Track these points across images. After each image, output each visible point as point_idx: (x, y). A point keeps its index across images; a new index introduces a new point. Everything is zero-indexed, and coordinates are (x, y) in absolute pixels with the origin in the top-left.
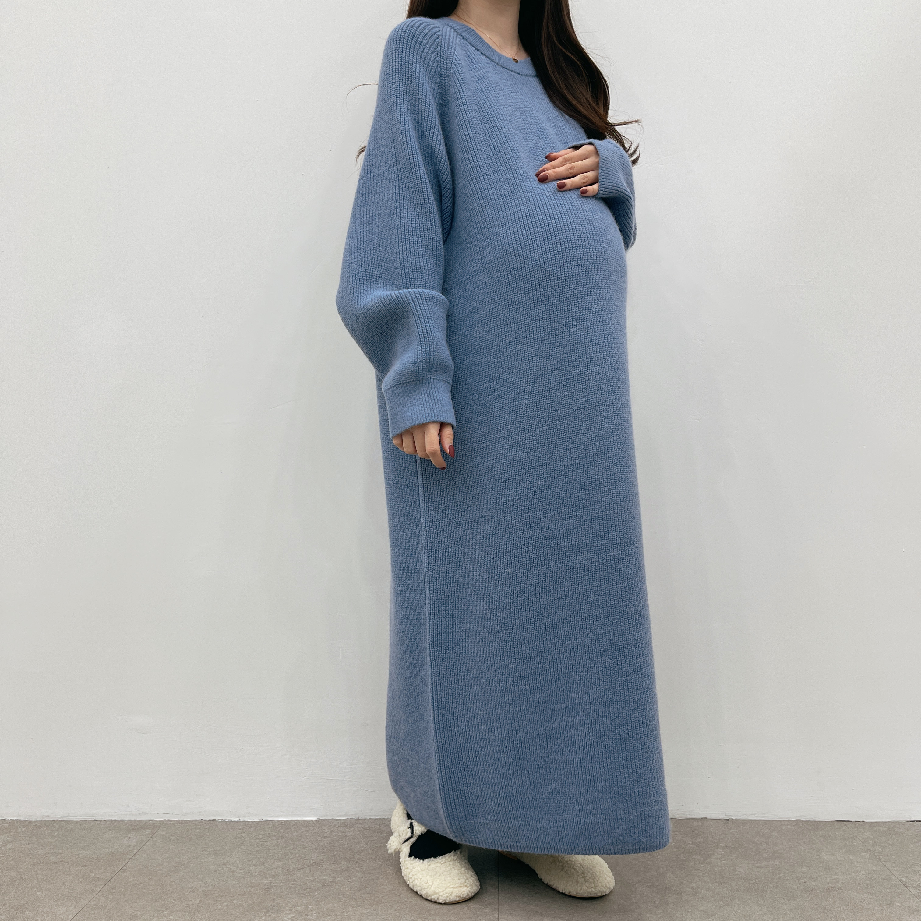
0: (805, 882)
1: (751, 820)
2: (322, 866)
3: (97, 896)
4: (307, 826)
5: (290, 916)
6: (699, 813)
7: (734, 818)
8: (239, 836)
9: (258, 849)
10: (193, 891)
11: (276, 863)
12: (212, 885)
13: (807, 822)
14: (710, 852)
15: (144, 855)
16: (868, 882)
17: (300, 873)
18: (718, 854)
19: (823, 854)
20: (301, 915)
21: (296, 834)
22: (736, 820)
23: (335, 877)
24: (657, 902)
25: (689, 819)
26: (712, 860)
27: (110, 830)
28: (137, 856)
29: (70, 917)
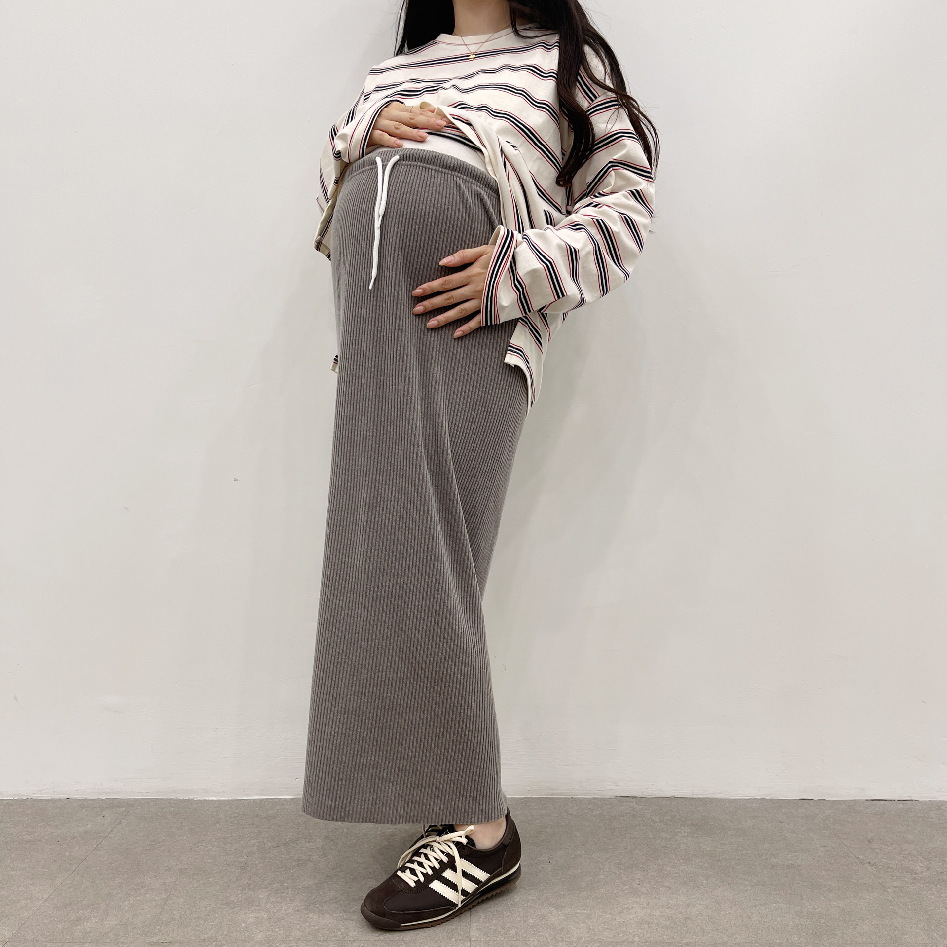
0: (766, 859)
1: (717, 798)
2: (297, 845)
3: (72, 875)
4: (282, 805)
5: (266, 894)
6: (669, 792)
7: (701, 796)
8: (214, 814)
9: (233, 827)
10: (169, 869)
11: (251, 841)
12: (187, 864)
13: (772, 800)
14: (677, 830)
15: (118, 834)
16: (827, 859)
17: (276, 851)
18: (684, 832)
19: (785, 831)
20: (277, 893)
21: (270, 812)
22: (703, 798)
23: (310, 856)
24: (624, 879)
25: (657, 797)
26: (678, 837)
27: (83, 808)
28: (111, 835)
29: (46, 896)
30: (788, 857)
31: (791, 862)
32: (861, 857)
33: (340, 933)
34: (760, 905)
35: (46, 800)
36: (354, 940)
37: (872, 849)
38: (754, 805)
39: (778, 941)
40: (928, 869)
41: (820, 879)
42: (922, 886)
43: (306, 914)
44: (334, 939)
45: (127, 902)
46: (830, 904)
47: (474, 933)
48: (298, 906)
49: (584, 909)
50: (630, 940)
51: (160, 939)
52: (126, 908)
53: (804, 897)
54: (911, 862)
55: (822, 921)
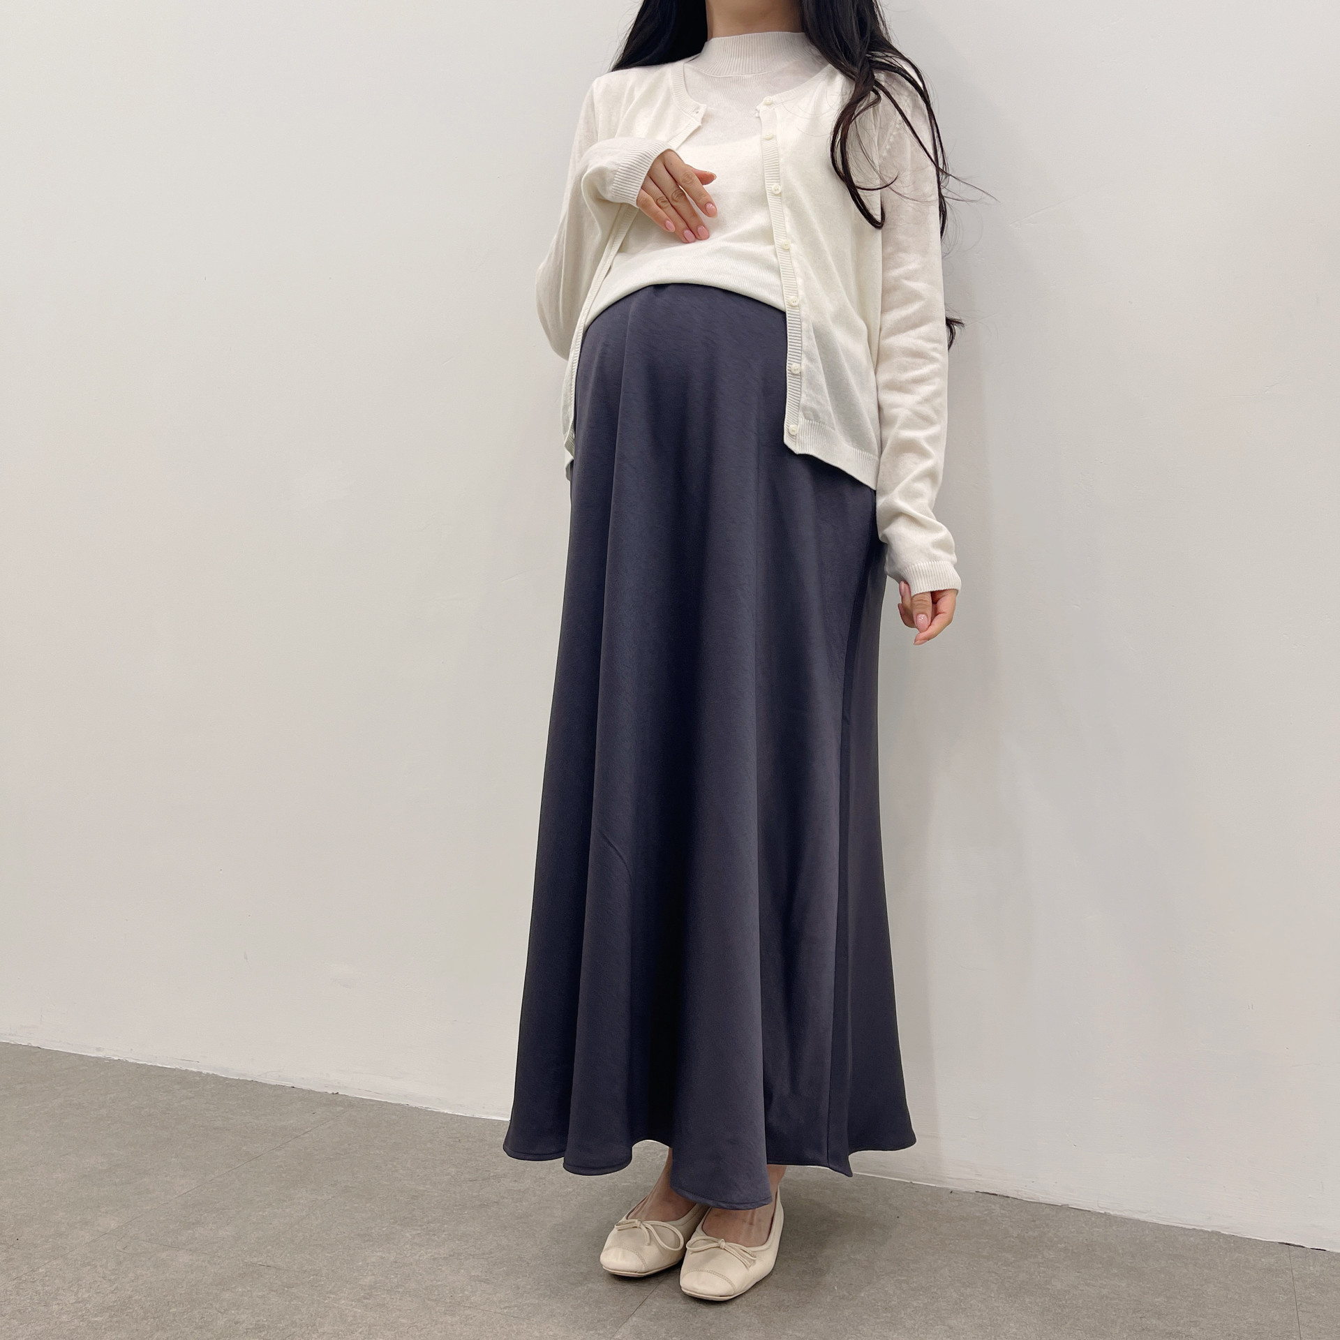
0: (1141, 1318)
3: (230, 1172)
5: (414, 1233)
7: (1112, 1213)
10: (335, 1185)
12: (359, 1182)
13: (1228, 1237)
14: (1033, 1253)
17: (468, 1185)
18: (1043, 1257)
20: (428, 1234)
22: (1115, 1217)
23: (503, 1198)
25: (1042, 1203)
26: (1026, 1262)
27: (300, 1100)
29: (185, 1191)
35: (270, 1085)
43: (440, 1265)
45: (260, 1213)
48: (439, 1254)
51: (260, 1261)
52: (255, 1220)
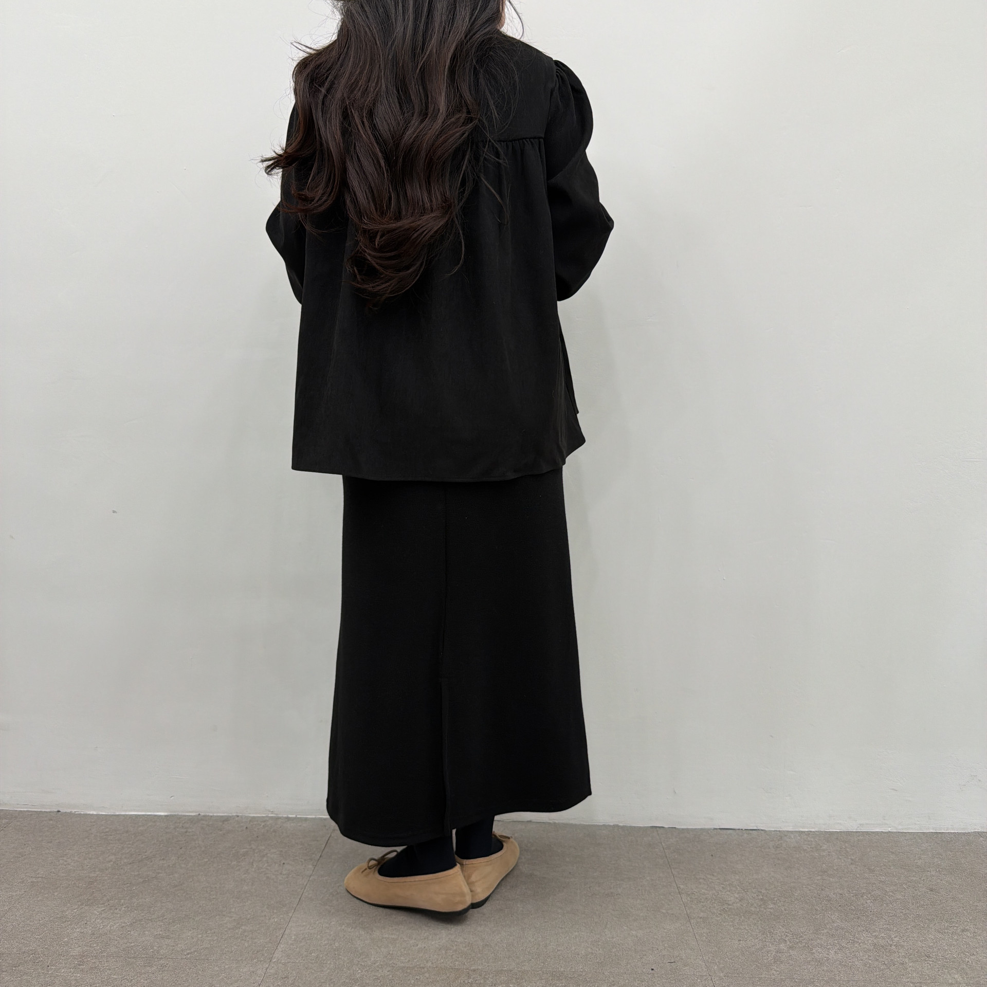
30: (612, 886)
31: (612, 890)
32: (682, 887)
33: (151, 950)
34: (563, 933)
36: (161, 958)
37: (697, 878)
38: (604, 832)
39: (562, 969)
40: (740, 901)
41: (632, 908)
42: (727, 917)
44: (144, 956)
46: (629, 934)
47: (278, 954)
49: (392, 934)
50: (421, 966)
53: (608, 926)
54: (728, 893)
55: (614, 950)
